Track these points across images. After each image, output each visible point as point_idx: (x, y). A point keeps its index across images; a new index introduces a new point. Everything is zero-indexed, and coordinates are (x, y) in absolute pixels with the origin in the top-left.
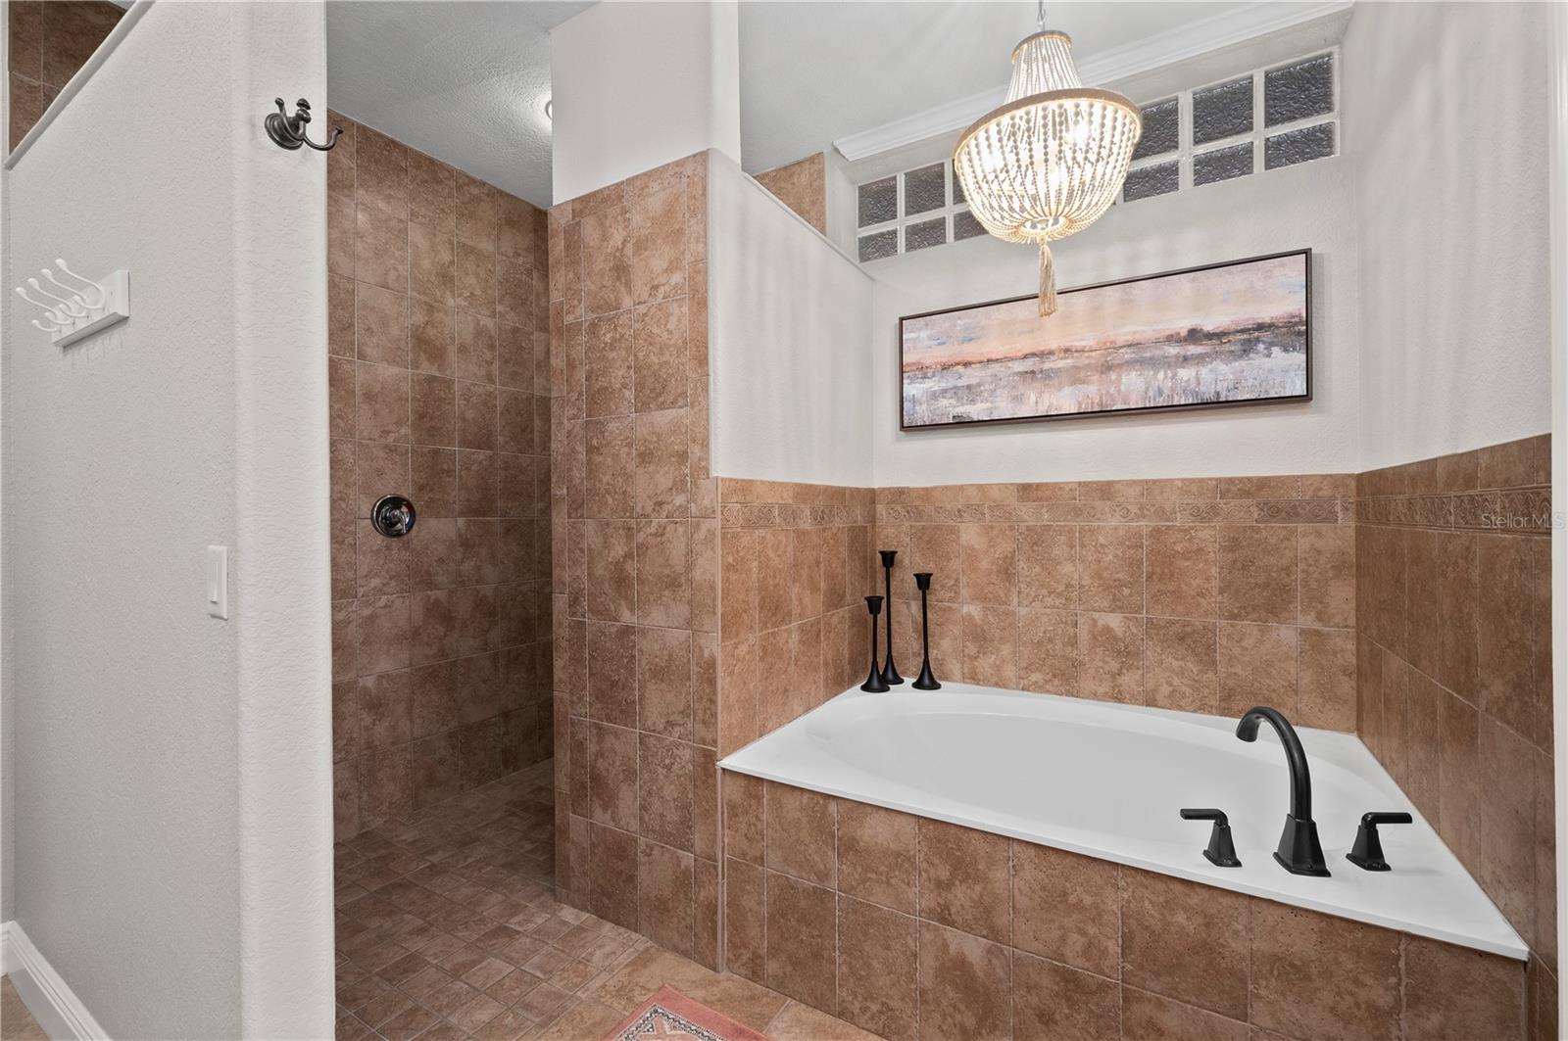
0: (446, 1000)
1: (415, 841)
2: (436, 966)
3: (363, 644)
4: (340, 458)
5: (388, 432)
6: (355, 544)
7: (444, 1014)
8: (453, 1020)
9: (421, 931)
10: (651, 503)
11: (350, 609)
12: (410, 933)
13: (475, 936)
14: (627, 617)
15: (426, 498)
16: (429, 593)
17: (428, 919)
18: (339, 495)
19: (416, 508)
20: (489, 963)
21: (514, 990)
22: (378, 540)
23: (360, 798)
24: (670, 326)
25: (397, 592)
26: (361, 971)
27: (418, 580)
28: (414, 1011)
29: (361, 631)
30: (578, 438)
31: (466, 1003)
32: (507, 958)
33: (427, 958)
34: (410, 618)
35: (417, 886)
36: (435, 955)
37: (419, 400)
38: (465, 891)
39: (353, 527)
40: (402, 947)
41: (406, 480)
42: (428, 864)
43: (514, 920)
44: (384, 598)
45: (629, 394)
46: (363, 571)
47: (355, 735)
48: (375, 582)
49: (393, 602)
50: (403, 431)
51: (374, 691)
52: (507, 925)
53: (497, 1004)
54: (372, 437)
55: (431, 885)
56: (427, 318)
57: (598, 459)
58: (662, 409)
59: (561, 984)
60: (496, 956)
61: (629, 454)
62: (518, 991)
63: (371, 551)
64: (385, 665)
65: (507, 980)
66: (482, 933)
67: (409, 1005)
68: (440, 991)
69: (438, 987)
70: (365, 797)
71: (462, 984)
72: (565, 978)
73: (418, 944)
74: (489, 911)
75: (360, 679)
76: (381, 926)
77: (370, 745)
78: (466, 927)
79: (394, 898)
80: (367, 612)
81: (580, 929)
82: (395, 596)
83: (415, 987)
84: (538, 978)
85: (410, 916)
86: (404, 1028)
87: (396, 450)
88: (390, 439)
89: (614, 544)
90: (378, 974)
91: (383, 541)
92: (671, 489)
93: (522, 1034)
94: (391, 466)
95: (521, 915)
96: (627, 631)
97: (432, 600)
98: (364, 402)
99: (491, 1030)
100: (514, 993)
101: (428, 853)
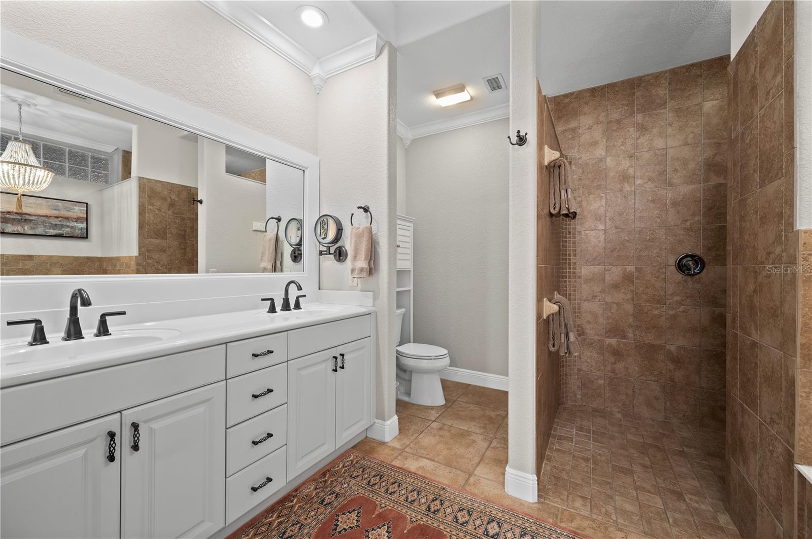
0: (623, 491)
1: (685, 438)
2: (634, 480)
3: (669, 328)
4: (657, 237)
5: (687, 220)
6: (665, 278)
7: (617, 493)
8: (617, 498)
9: (645, 466)
10: (765, 253)
11: (662, 310)
12: (640, 464)
13: (663, 485)
14: (755, 337)
15: (713, 254)
16: (715, 309)
17: (653, 465)
18: (656, 255)
19: (705, 260)
20: (655, 497)
21: (651, 513)
22: (679, 276)
23: (666, 403)
24: (775, 119)
25: (691, 306)
26: (609, 460)
27: (706, 300)
28: (610, 483)
29: (668, 321)
30: (736, 212)
31: (628, 498)
32: (665, 503)
33: (635, 475)
34: (700, 320)
35: (665, 452)
36: (639, 477)
37: (708, 200)
38: (684, 470)
39: (664, 270)
40: (631, 465)
41: (698, 245)
42: (682, 450)
43: (689, 496)
44: (682, 307)
45: (757, 176)
46: (670, 291)
47: (663, 372)
48: (677, 298)
49: (688, 310)
50: (696, 219)
51: (675, 354)
52: (684, 494)
53: (638, 510)
54: (676, 224)
55: (672, 457)
56: (715, 152)
57: (744, 224)
58: (771, 182)
59: (676, 533)
60: (662, 498)
61: (756, 219)
62: (653, 515)
63: (675, 282)
64: (682, 342)
65: (654, 508)
66: (668, 487)
67: (610, 481)
68: (625, 487)
69: (626, 485)
70: (668, 404)
71: (635, 492)
72: (681, 533)
73: (637, 468)
74: (683, 484)
75: (667, 345)
76: (633, 454)
77: (672, 380)
78: (664, 480)
79: (650, 449)
80: (671, 313)
81: (721, 529)
82: (689, 307)
83: (618, 478)
84: (669, 521)
85: (648, 459)
86: (600, 484)
87: (692, 230)
88: (688, 224)
89: (749, 283)
90: (613, 464)
91: (682, 277)
92: (774, 242)
93: (634, 526)
94: (688, 238)
95: (697, 498)
96: (754, 344)
97: (717, 313)
98: (672, 207)
99: (624, 513)
100: (650, 514)
101: (686, 446)
